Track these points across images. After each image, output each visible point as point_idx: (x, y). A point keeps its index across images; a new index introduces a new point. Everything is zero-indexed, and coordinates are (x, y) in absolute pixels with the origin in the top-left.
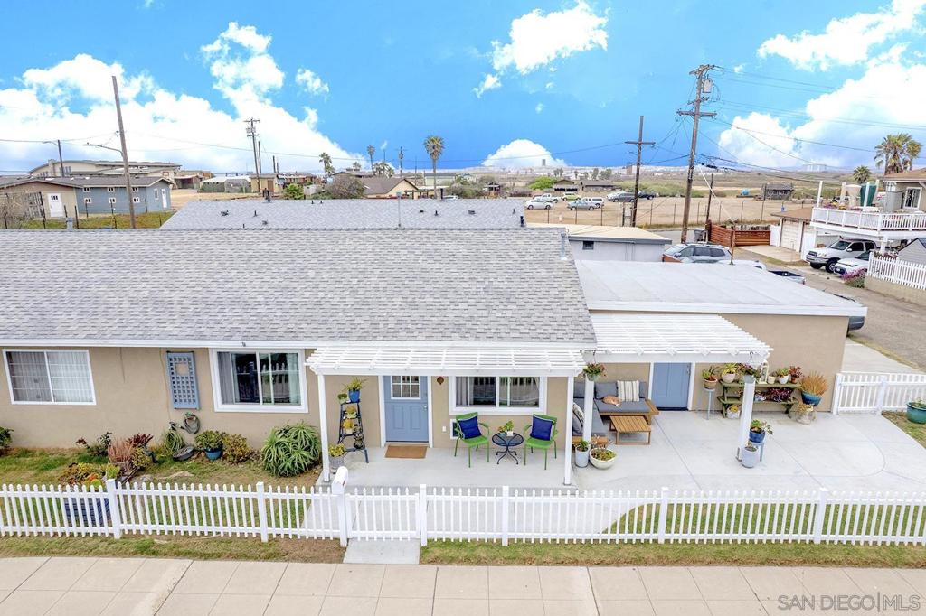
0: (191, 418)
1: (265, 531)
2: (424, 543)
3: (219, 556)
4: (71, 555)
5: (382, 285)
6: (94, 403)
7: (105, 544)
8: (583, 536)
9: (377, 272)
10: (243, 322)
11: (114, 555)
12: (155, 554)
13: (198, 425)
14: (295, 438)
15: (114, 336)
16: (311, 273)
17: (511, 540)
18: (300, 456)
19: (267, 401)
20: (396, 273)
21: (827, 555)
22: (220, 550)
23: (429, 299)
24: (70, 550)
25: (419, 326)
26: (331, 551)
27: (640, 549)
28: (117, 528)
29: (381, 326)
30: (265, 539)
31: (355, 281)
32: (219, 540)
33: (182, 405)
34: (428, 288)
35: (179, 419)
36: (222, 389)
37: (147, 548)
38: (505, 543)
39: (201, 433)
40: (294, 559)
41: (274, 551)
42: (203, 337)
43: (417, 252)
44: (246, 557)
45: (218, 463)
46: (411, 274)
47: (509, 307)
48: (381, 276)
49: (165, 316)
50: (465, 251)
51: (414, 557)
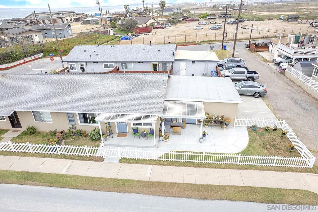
0: (74, 126)
1: (88, 155)
2: (120, 158)
3: (79, 160)
4: (51, 158)
5: (117, 95)
6: (52, 122)
7: (57, 156)
8: (153, 159)
9: (116, 90)
10: (83, 106)
11: (59, 158)
12: (67, 159)
13: (76, 128)
14: (96, 132)
15: (55, 110)
16: (100, 90)
17: (138, 159)
18: (97, 137)
19: (90, 123)
20: (120, 91)
21: (204, 166)
22: (79, 158)
23: (127, 100)
24: (51, 157)
25: (123, 108)
26: (101, 159)
27: (164, 162)
28: (59, 153)
29: (114, 108)
30: (88, 156)
31: (110, 93)
32: (78, 156)
33: (71, 124)
34: (127, 96)
35: (71, 127)
36: (80, 121)
37: (64, 157)
38: (137, 159)
39: (76, 130)
40: (94, 161)
41: (89, 159)
42: (74, 110)
43: (127, 83)
44: (84, 160)
45: (80, 137)
46: (124, 91)
47: (145, 103)
48: (117, 92)
49: (65, 104)
50: (139, 83)
51: (118, 161)
